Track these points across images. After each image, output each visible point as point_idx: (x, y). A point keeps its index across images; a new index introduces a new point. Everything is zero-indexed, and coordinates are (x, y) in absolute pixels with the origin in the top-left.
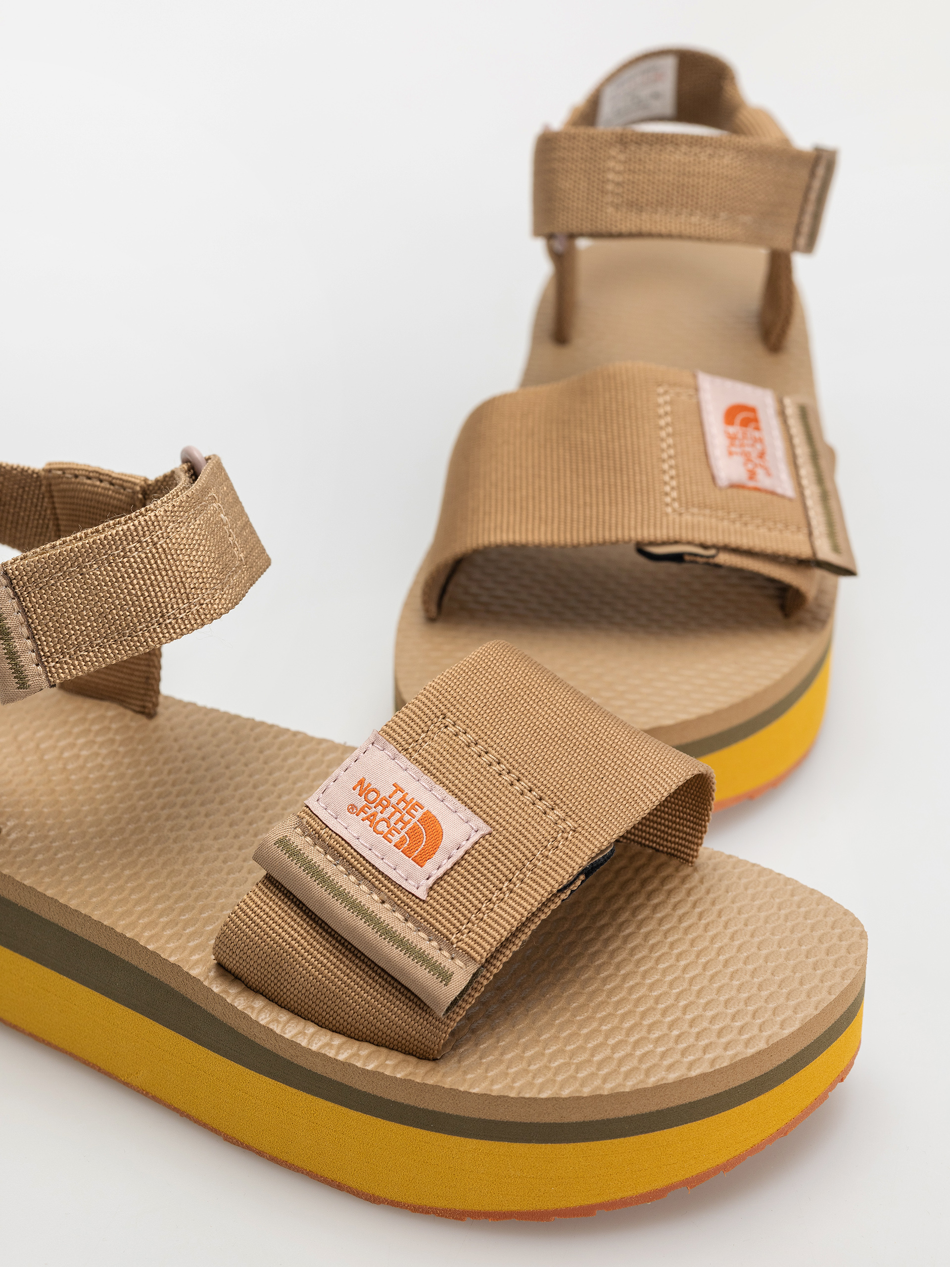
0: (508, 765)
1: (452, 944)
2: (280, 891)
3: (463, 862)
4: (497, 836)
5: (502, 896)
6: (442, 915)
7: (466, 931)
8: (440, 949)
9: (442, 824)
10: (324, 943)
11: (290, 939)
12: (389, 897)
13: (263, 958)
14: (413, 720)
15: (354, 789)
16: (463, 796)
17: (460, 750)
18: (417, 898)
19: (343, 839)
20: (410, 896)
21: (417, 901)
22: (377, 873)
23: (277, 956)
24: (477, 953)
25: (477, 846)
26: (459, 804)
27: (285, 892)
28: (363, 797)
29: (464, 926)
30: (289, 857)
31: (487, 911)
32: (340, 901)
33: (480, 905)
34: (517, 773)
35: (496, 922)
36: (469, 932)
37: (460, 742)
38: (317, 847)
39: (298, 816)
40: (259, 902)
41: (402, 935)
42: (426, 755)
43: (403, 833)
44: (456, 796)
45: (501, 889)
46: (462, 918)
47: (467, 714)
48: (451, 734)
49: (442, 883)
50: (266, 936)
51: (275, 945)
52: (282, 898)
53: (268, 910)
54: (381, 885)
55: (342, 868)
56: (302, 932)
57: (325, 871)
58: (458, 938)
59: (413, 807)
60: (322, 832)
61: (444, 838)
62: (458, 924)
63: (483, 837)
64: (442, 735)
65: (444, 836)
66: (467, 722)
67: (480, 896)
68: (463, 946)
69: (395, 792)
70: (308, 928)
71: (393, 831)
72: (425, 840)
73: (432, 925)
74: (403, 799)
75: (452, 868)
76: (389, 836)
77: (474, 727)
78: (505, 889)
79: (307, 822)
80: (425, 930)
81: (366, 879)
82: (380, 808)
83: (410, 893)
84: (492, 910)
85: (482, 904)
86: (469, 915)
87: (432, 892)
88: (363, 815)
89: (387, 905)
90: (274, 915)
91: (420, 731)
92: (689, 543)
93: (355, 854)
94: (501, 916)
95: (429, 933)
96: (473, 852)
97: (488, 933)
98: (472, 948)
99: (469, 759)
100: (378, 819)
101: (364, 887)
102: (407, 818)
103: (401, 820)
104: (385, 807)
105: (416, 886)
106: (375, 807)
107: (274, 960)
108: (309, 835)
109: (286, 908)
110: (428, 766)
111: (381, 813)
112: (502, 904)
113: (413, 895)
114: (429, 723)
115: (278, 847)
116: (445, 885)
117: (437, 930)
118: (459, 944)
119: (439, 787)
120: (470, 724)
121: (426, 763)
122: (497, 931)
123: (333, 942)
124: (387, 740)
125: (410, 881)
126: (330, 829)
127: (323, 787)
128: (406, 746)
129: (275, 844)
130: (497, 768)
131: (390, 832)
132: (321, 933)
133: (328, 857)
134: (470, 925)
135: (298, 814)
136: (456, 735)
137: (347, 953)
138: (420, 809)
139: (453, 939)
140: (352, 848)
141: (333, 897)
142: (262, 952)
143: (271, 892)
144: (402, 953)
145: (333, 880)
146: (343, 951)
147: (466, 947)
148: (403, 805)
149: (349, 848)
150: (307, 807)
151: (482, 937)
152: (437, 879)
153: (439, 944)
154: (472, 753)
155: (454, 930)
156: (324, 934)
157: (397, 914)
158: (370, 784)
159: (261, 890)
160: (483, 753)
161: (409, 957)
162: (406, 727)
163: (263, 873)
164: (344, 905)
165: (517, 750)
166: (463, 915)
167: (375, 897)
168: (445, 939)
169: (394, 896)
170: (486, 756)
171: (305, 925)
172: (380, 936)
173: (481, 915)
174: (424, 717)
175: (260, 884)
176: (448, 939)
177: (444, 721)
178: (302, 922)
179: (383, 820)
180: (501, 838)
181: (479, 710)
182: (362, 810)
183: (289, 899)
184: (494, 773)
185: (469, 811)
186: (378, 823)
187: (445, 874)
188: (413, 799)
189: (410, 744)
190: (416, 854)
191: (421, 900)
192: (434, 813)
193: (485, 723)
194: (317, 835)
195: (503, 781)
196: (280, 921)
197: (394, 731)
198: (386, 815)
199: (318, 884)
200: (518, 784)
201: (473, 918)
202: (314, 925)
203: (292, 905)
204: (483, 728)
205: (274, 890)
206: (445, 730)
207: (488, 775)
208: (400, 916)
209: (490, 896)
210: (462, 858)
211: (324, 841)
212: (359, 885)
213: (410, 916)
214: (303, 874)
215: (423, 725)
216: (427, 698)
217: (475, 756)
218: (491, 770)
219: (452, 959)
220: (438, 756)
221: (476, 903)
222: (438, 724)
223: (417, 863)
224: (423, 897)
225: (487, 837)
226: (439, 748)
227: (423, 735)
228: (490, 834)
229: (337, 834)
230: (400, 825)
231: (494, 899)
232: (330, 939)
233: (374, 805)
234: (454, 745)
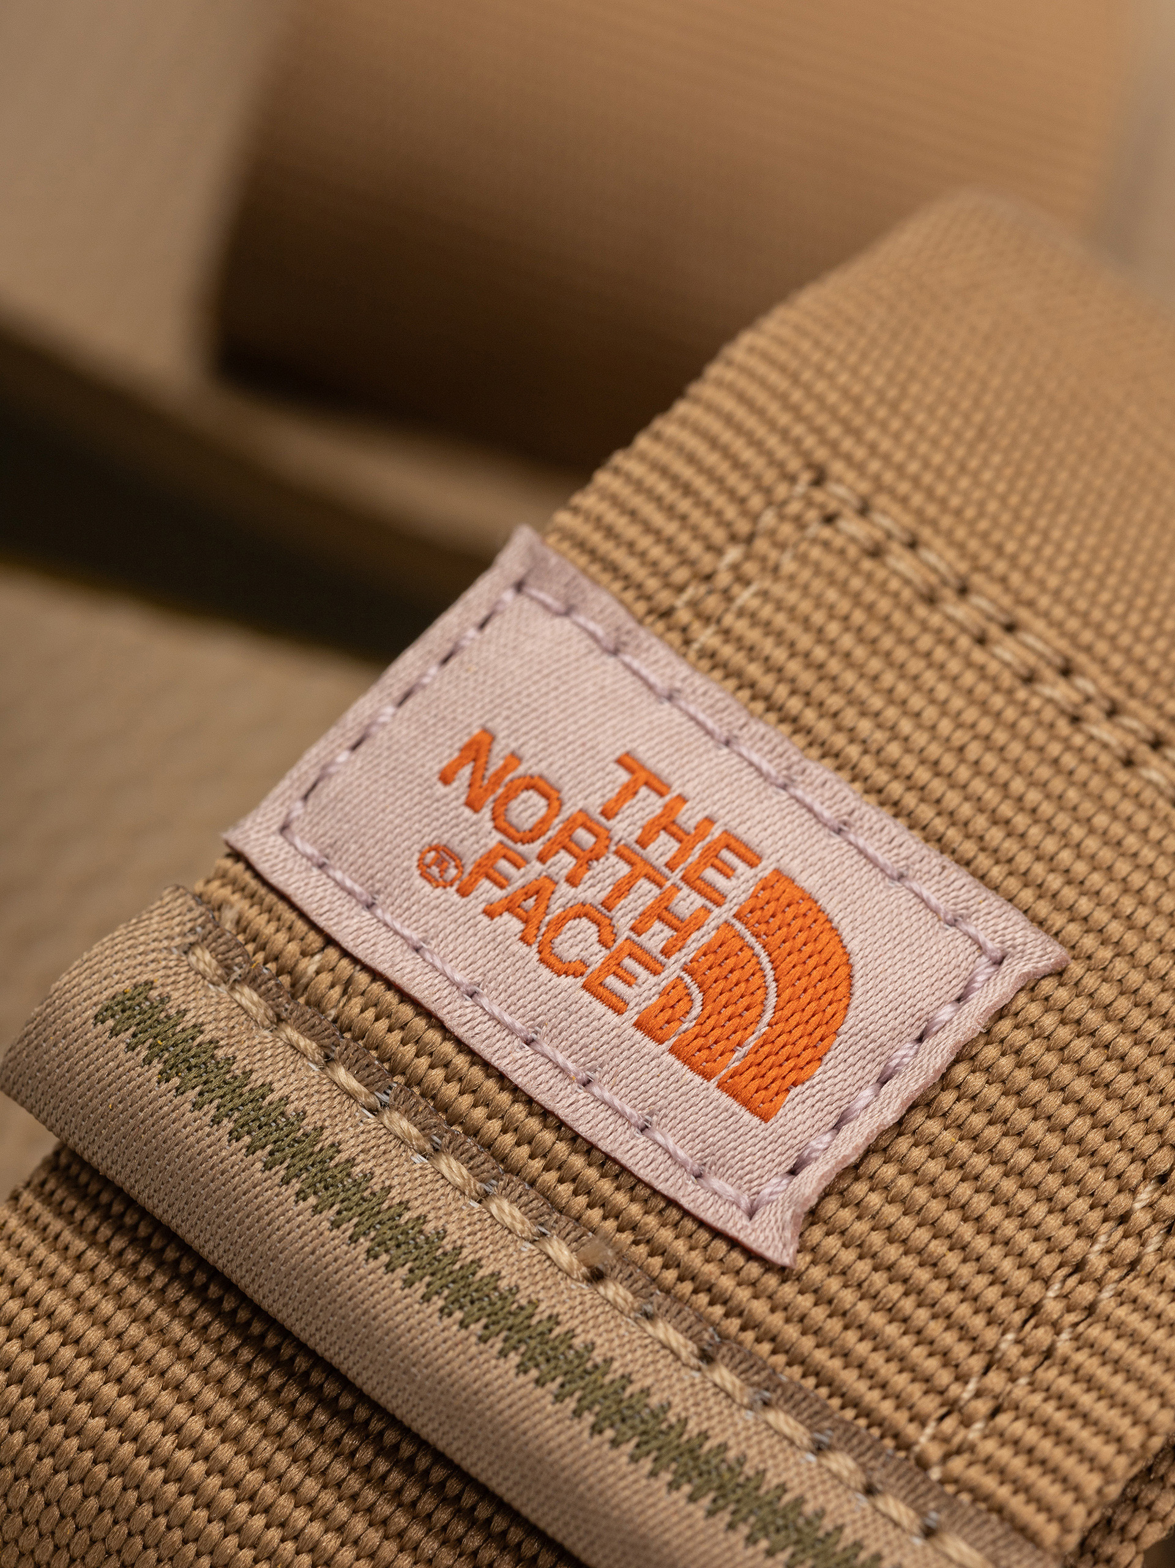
0: (1106, 682)
1: (923, 1464)
2: (119, 1228)
3: (947, 1098)
4: (1091, 982)
5: (1129, 1248)
6: (867, 1333)
7: (982, 1407)
8: (870, 1491)
9: (846, 933)
10: (322, 1458)
11: (169, 1442)
12: (620, 1256)
13: (45, 1526)
14: (687, 490)
15: (446, 778)
16: (926, 812)
17: (898, 618)
18: (751, 1255)
19: (405, 997)
20: (720, 1247)
21: (754, 1270)
22: (562, 1148)
23: (108, 1518)
24: (1044, 1507)
25: (1005, 1026)
26: (912, 844)
27: (143, 1231)
28: (486, 813)
29: (972, 1386)
30: (164, 1077)
31: (1072, 1318)
32: (403, 1272)
33: (1034, 1291)
34: (1150, 715)
35: (1117, 1365)
36: (996, 1412)
37: (894, 584)
38: (290, 1032)
39: (199, 898)
40: (26, 1278)
41: (693, 1428)
42: (753, 635)
43: (673, 968)
44: (897, 809)
45: (1124, 1219)
46: (961, 1350)
47: (913, 467)
48: (853, 552)
49: (860, 1189)
50: (59, 1429)
51: (101, 1471)
52: (130, 1256)
53: (65, 1310)
54: (582, 1200)
55: (403, 1125)
56: (223, 1408)
57: (327, 1139)
58: (946, 1440)
59: (711, 857)
60: (310, 966)
61: (858, 991)
62: (944, 1377)
63: (1030, 986)
64: (816, 553)
65: (858, 982)
66: (917, 499)
67: (1035, 1250)
68: (975, 1474)
69: (629, 792)
70: (250, 1393)
71: (628, 962)
72: (772, 1000)
73: (823, 1379)
74: (666, 823)
75: (899, 1127)
76: (611, 981)
77: (946, 521)
78: (1141, 1218)
79: (241, 925)
80: (794, 1401)
81: (516, 1171)
82: (564, 861)
83: (717, 1234)
84: (1091, 1309)
85: (1047, 1282)
86: (990, 1335)
87: (816, 1233)
88: (487, 891)
89: (613, 1290)
90: (94, 1335)
91: (719, 536)
93: (461, 1061)
94: (1135, 1339)
95: (813, 1418)
96: (991, 1052)
97: (1086, 1419)
98: (1021, 1487)
99: (940, 653)
100: (556, 909)
101: (505, 1209)
102: (687, 902)
103: (661, 912)
104: (587, 859)
105: (745, 1201)
106: (542, 858)
107: (97, 1533)
108: (252, 980)
109: (148, 1305)
110: (767, 682)
111: (573, 880)
112: (1135, 1286)
113: (734, 1243)
114: (756, 502)
115: (114, 1032)
116: (875, 1200)
117: (852, 1402)
118: (957, 1465)
119: (820, 771)
120: (932, 510)
121: (754, 670)
122: (1125, 1407)
123: (365, 1455)
124: (584, 571)
125: (716, 1183)
126: (345, 953)
127: (306, 768)
128: (664, 598)
129: (99, 1019)
130: (1060, 691)
131: (614, 967)
132: (308, 1416)
133: (342, 1075)
134: (996, 1380)
135: (199, 887)
136: (876, 552)
137: (427, 1504)
138: (741, 867)
139: (924, 1440)
140: (447, 1034)
141: (371, 1254)
142: (39, 1499)
143: (79, 1230)
144: (698, 1511)
145: (368, 1176)
146: (411, 1493)
147: (989, 1483)
148: (663, 848)
149: (433, 1036)
150: (237, 856)
151: (1058, 1436)
152: (840, 1176)
153: (863, 1467)
154: (950, 631)
155: (929, 1405)
156: (321, 1417)
157: (664, 1330)
158: (515, 758)
159: (32, 1222)
160: (994, 631)
161: (731, 1526)
162: (658, 519)
163: (49, 1144)
164: (420, 1288)
165: (1134, 619)
166: (965, 1334)
167: (561, 1251)
168: (889, 1443)
169: (643, 1249)
170: (1009, 641)
171: (235, 1381)
172: (596, 1429)
173: (1042, 1336)
174: (733, 479)
175: (27, 1198)
176: (904, 1445)
177: (818, 496)
178: (219, 1367)
179: (582, 911)
180: (1107, 992)
181: (960, 452)
182: (486, 869)
183: (160, 1264)
184: (1049, 714)
185: (960, 877)
186: (559, 924)
187: (869, 1151)
188: (710, 821)
189: (680, 589)
190: (735, 1061)
191: (769, 1266)
192: (809, 882)
193: (992, 506)
194: (285, 980)
195: (1092, 750)
196: (122, 1362)
197: (610, 533)
198: (591, 892)
199: (301, 1195)
200: (1154, 759)
201: (1008, 1346)
202: (275, 1380)
203: (175, 1292)
204: (983, 525)
205: (92, 1222)
206: (826, 533)
207: (1026, 724)
208: (676, 1339)
209: (1078, 1248)
210: (944, 1080)
211: (317, 1005)
212: (483, 1198)
213: (724, 1337)
214: (232, 1153)
215: (731, 512)
216: (742, 398)
217: (964, 642)
218: (1035, 703)
219: (929, 1533)
220: (805, 641)
221: (1019, 1278)
222: (794, 508)
223: (746, 1103)
224: (782, 1253)
225: (1047, 986)
226: (805, 606)
227: (733, 554)
228: (1059, 973)
229: (376, 975)
230: (657, 936)
231: (1097, 1262)
232: (349, 1441)
233: (537, 846)
234: (870, 595)
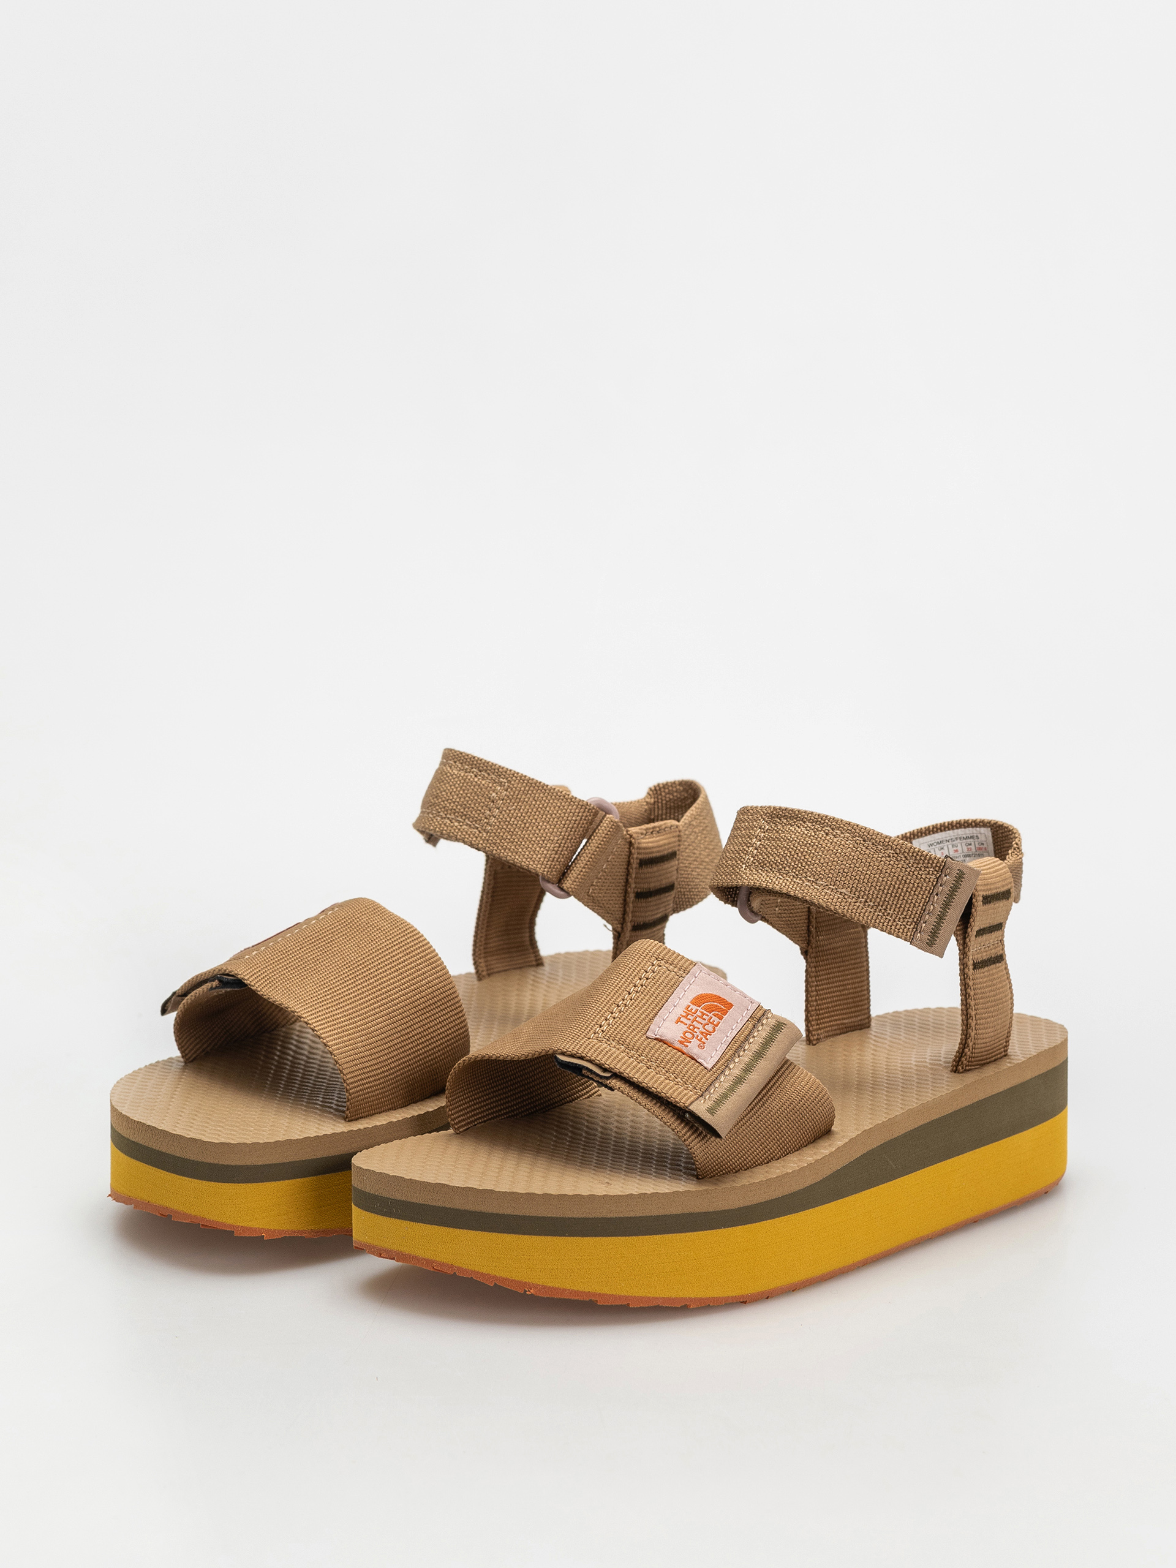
92: (590, 1061)
